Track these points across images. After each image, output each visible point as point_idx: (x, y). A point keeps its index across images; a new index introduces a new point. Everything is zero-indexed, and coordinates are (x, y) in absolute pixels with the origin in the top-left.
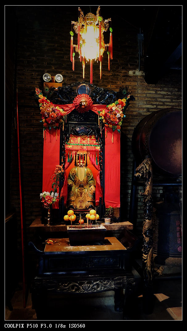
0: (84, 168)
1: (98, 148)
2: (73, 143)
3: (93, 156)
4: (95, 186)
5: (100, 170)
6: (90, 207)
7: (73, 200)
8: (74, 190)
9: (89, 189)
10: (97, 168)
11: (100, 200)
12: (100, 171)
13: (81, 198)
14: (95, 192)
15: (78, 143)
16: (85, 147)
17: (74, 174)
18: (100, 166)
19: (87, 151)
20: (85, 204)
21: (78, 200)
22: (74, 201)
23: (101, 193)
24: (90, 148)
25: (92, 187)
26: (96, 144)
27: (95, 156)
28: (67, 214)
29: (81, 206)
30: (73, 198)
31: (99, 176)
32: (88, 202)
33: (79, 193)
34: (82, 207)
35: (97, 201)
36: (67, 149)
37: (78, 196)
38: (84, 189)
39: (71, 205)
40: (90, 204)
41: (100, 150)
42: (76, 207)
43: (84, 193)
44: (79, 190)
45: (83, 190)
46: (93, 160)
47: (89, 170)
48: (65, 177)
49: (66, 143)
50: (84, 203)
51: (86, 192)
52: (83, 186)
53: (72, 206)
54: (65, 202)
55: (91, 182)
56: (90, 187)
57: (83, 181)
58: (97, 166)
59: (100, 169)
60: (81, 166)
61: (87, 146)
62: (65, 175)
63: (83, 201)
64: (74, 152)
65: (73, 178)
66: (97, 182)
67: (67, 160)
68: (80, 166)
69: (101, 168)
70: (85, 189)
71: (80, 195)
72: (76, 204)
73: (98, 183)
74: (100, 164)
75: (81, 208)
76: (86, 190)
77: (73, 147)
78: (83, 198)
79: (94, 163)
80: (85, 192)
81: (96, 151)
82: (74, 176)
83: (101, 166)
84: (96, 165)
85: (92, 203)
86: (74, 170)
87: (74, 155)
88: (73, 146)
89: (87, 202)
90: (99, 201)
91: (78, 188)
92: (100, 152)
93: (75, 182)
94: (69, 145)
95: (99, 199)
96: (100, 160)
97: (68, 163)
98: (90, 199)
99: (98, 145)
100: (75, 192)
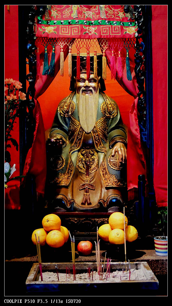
0: (96, 95)
1: (132, 30)
2: (56, 19)
3: (116, 56)
4: (126, 145)
5: (139, 95)
6: (111, 204)
7: (63, 184)
8: (68, 157)
9: (109, 154)
10: (131, 88)
11: (139, 184)
12: (140, 99)
13: (87, 179)
14: (125, 160)
15: (70, 18)
16: (93, 30)
17: (68, 112)
18: (138, 82)
19: (100, 40)
20: (99, 194)
21: (78, 184)
22: (67, 187)
23: (142, 162)
24: (107, 31)
25: (119, 147)
26: (126, 18)
27: (123, 55)
28: (40, 226)
29: (86, 201)
30: (64, 180)
31: (135, 111)
32: (107, 188)
33: (81, 165)
34: (90, 204)
35: (132, 186)
36: (40, 38)
37: (77, 174)
38: (96, 154)
39: (60, 197)
40: (112, 195)
41: (137, 35)
42: (72, 203)
43: (95, 164)
44: (81, 156)
45: (93, 155)
46: (118, 66)
47: (109, 101)
48: (38, 116)
49: (38, 21)
50: (96, 193)
51: (101, 160)
52: (92, 146)
53: (61, 200)
54: (40, 190)
55: (115, 133)
56: (113, 146)
57: (94, 132)
58: (128, 83)
59: (137, 90)
60: (87, 90)
61: (99, 25)
62: (36, 112)
63: (92, 188)
64: (61, 45)
65: (67, 124)
66: (130, 132)
67: (42, 69)
68: (83, 91)
69: (141, 88)
70: (98, 152)
71: (83, 171)
72: (72, 195)
73: (134, 131)
74: (137, 77)
75: (86, 207)
76: (102, 156)
77: (57, 30)
78: (93, 178)
79: (120, 75)
80: (98, 161)
81: (125, 39)
82: (69, 118)
83: (140, 82)
84: (125, 79)
85: (116, 192)
86: (68, 101)
87: (62, 54)
88: (58, 27)
89: (104, 190)
90: (136, 187)
91: (79, 151)
92: (137, 43)
93: (70, 134)
94: (48, 25)
95: (137, 180)
96: (138, 65)
97: (44, 77)
98: (112, 181)
99: (131, 21)
100: (69, 161)
